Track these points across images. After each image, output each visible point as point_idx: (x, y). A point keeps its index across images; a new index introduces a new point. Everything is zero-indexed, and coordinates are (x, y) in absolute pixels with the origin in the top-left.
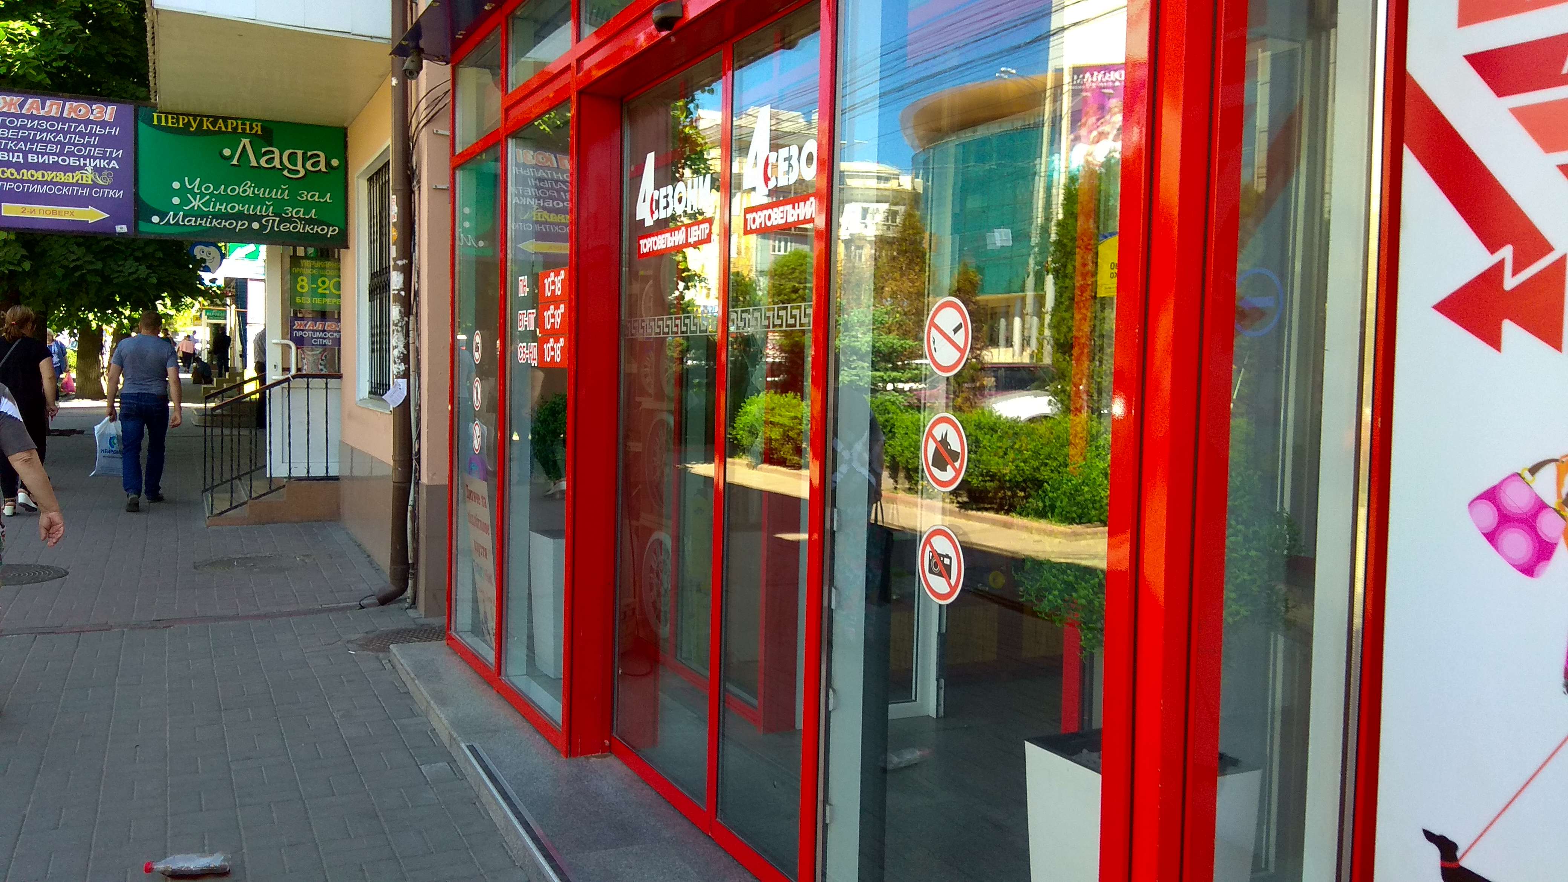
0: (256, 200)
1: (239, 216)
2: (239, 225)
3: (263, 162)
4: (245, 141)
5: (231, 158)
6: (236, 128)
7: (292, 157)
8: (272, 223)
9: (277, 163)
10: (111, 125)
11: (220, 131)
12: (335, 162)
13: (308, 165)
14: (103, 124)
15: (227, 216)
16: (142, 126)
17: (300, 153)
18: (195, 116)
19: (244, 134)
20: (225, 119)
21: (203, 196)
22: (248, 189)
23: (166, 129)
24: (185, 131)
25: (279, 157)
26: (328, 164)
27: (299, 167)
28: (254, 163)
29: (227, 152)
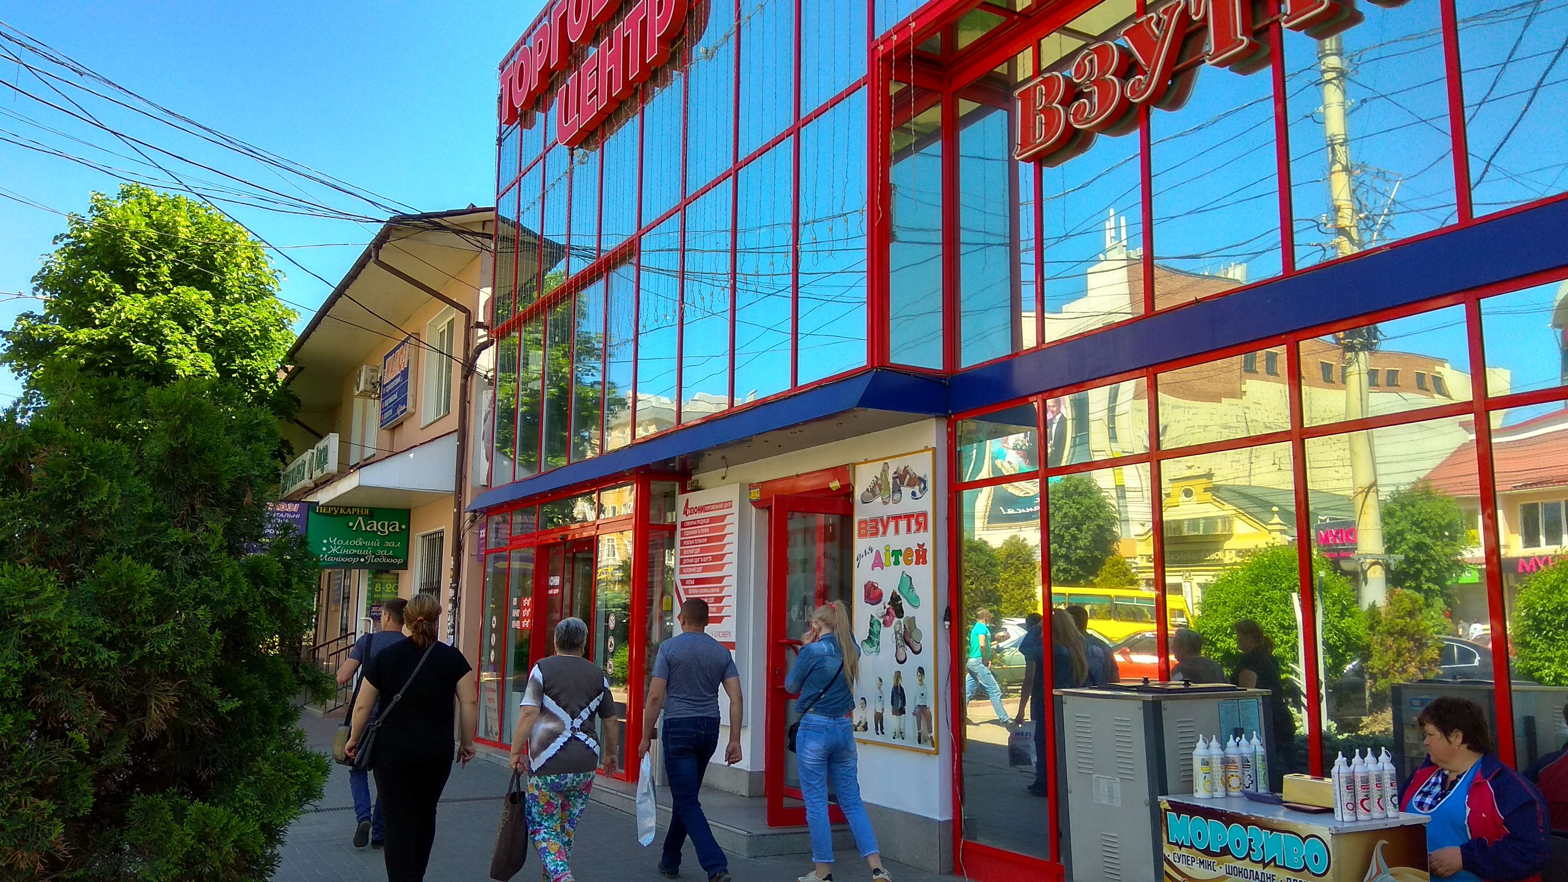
0: (364, 547)
1: (355, 555)
2: (354, 560)
3: (368, 528)
4: (360, 518)
5: (353, 527)
6: (356, 513)
7: (383, 526)
8: (371, 558)
9: (375, 529)
10: (296, 513)
11: (348, 514)
12: (403, 527)
13: (390, 529)
14: (292, 513)
15: (348, 556)
16: (310, 512)
17: (386, 523)
18: (336, 507)
19: (360, 515)
20: (351, 508)
21: (337, 546)
22: (360, 542)
23: (323, 514)
24: (332, 514)
25: (376, 525)
26: (400, 528)
27: (386, 530)
28: (364, 529)
29: (351, 524)
